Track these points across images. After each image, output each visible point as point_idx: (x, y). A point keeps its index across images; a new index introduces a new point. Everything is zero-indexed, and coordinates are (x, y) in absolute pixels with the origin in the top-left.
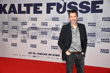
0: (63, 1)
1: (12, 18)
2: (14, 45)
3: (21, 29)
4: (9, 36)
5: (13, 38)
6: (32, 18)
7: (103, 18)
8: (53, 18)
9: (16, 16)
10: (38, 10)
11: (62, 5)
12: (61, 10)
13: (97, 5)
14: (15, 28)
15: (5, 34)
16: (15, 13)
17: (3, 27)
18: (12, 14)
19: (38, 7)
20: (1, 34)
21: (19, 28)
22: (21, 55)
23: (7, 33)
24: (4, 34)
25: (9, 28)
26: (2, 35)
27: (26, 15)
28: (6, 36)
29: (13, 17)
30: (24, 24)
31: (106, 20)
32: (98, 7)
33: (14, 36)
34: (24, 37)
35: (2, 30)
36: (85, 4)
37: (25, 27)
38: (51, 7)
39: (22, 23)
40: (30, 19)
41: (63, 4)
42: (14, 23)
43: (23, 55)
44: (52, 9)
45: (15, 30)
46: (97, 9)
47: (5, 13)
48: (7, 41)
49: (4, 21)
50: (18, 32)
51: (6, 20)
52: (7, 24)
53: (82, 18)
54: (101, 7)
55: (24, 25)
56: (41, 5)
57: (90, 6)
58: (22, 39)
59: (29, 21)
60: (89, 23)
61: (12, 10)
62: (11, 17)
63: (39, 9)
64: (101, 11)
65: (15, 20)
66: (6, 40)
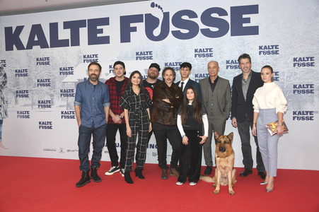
0: (161, 9)
1: (37, 60)
2: (46, 125)
3: (59, 86)
4: (33, 104)
5: (43, 110)
6: (84, 57)
7: (260, 48)
8: (137, 54)
9: (46, 53)
10: (99, 35)
11: (157, 20)
12: (157, 32)
13: (244, 16)
14: (44, 83)
15: (22, 101)
16: (44, 45)
17: (17, 84)
18: (36, 48)
19: (98, 27)
20: (14, 100)
21: (54, 82)
22: (65, 150)
23: (27, 96)
24: (20, 99)
25: (30, 85)
26: (16, 102)
27: (70, 49)
28: (25, 105)
29: (39, 57)
30: (67, 71)
31: (269, 53)
32: (248, 20)
33: (45, 104)
34: (68, 105)
35: (16, 89)
36: (215, 15)
37: (69, 78)
38: (132, 25)
39: (61, 69)
40: (80, 58)
41: (161, 17)
42: (43, 72)
43: (68, 151)
44: (134, 29)
45: (45, 88)
46: (244, 25)
47: (20, 47)
48: (28, 117)
49: (18, 69)
50: (52, 92)
51: (23, 65)
52: (26, 75)
53: (210, 50)
54: (254, 20)
55: (67, 74)
56: (105, 21)
57: (228, 18)
58: (64, 109)
59: (78, 63)
60: (228, 62)
61: (36, 39)
62: (34, 57)
63: (101, 31)
64: (254, 31)
65: (43, 64)
66: (25, 115)
